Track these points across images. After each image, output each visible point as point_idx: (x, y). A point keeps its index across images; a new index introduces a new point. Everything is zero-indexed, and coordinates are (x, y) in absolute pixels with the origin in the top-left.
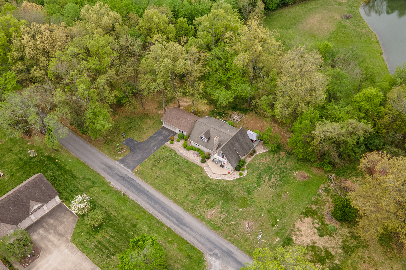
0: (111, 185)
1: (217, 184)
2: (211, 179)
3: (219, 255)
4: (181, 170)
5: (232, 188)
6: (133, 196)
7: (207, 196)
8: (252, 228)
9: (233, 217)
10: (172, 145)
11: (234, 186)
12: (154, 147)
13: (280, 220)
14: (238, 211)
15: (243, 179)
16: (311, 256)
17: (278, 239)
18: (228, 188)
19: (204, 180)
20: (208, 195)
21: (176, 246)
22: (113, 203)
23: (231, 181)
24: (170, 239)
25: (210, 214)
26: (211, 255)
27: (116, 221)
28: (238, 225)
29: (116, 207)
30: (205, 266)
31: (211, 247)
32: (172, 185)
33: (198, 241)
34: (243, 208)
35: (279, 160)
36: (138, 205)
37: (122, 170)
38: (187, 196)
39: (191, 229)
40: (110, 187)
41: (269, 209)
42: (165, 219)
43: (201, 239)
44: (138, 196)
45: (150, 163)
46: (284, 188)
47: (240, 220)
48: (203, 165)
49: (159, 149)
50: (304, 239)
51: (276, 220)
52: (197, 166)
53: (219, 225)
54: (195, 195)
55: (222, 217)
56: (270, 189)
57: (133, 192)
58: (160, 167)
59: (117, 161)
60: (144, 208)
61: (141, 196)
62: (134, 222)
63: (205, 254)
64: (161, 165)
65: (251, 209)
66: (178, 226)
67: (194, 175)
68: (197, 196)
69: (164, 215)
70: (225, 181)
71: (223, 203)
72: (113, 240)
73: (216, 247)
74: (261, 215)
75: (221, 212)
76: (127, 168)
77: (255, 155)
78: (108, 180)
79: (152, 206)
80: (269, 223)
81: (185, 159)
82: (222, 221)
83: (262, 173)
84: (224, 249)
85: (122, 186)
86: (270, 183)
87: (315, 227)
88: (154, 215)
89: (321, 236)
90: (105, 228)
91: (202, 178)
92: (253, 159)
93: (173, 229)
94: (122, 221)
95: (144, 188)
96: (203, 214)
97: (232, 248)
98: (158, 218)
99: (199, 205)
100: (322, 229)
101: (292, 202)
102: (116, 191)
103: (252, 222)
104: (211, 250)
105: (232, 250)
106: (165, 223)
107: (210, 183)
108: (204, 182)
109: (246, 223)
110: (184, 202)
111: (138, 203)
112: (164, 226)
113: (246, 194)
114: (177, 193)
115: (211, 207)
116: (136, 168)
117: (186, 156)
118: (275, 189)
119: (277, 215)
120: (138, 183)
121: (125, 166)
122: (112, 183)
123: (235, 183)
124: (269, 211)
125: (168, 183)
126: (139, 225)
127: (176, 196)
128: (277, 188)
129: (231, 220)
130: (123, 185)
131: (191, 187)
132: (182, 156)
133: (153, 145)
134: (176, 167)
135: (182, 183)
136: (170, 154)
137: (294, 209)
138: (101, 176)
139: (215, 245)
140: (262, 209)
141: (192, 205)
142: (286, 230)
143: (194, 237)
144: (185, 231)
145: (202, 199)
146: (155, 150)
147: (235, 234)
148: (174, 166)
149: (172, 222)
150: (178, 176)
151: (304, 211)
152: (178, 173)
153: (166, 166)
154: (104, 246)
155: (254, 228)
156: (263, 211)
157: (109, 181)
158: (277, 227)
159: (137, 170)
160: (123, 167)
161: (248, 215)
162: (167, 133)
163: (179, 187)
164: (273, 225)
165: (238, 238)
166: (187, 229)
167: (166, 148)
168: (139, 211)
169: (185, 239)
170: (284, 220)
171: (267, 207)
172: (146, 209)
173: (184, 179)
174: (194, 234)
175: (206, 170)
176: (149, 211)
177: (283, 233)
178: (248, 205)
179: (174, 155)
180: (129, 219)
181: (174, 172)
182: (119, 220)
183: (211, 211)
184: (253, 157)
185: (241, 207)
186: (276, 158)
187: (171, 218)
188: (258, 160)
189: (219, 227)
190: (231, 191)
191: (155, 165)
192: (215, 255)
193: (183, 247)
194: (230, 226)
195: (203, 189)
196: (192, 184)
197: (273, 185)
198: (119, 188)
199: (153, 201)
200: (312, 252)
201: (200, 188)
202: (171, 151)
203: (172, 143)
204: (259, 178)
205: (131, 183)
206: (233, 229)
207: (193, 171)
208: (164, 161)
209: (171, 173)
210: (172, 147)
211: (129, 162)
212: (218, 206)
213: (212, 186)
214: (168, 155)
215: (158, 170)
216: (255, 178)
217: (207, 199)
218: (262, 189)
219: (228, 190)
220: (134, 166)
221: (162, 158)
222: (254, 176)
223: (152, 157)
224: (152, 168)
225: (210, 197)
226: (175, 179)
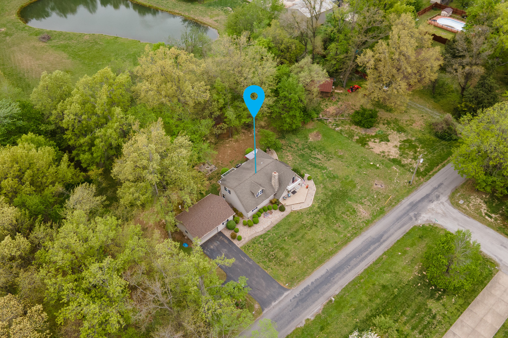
0: (312, 318)
1: (320, 201)
2: (313, 206)
3: (416, 213)
4: (294, 233)
5: (327, 190)
6: (334, 290)
7: (338, 214)
8: (381, 183)
9: (368, 195)
10: (243, 240)
11: (325, 188)
12: (242, 261)
13: (371, 162)
14: (360, 190)
16: (409, 151)
17: (394, 167)
18: (327, 193)
19: (313, 213)
20: (337, 212)
21: (408, 249)
22: (348, 314)
23: (317, 189)
24: (400, 253)
25: (363, 212)
26: (416, 220)
27: (378, 309)
28: (378, 193)
29: (355, 310)
30: (430, 225)
31: (406, 218)
32: (318, 245)
33: (400, 228)
34: (357, 186)
35: (290, 146)
36: (349, 284)
37: (283, 304)
38: (336, 231)
39: (385, 232)
40: (315, 320)
41: (358, 167)
42: (371, 256)
43: (398, 225)
44: (336, 283)
45: (273, 267)
46: (330, 151)
47: (372, 191)
48: (288, 210)
49: (248, 255)
50: (392, 151)
51: (371, 165)
52: (288, 216)
53: (379, 209)
54: (336, 224)
55: (369, 203)
56: (332, 161)
57: (329, 289)
58: (284, 256)
59: (263, 310)
60: (354, 277)
61: (336, 280)
62: (379, 288)
63: (415, 224)
64: (281, 255)
65: (357, 180)
66: (381, 244)
67: (303, 221)
68: (336, 222)
69: (366, 256)
70: (317, 193)
71: (349, 200)
72: (408, 312)
73: (406, 213)
74: (365, 174)
75: (362, 204)
76: (281, 296)
78: (301, 322)
79: (353, 268)
80: (375, 170)
81: (274, 227)
82: (373, 205)
83: (308, 162)
84: (408, 208)
85: (316, 303)
86: (322, 160)
87: (379, 142)
88: (366, 267)
89: (388, 141)
91: (308, 214)
93: (386, 250)
95: (322, 276)
96: (363, 220)
97: (406, 203)
98: (371, 263)
99: (350, 222)
100: (381, 138)
101: (349, 150)
102: (323, 312)
103: (374, 182)
104: (411, 219)
105: (408, 202)
106: (378, 256)
107: (319, 207)
108: (316, 213)
109: (375, 186)
110: (345, 236)
111: (347, 283)
112: (381, 258)
113: (336, 180)
114: (331, 241)
115: (354, 211)
116: (282, 285)
117: (267, 225)
118: (331, 157)
119: (365, 163)
120: (312, 283)
121: (275, 300)
122: (309, 317)
123: (320, 186)
124: (360, 168)
125: (313, 248)
127: (336, 243)
129: (373, 197)
130: (314, 302)
131: (322, 225)
132: (267, 230)
134: (286, 238)
135: (318, 234)
136: (260, 243)
137: (358, 151)
138: (291, 334)
139: (405, 214)
140: (358, 172)
141: (350, 229)
142: (383, 160)
143: (396, 231)
144: (388, 238)
145: (342, 217)
146: (250, 259)
147: (389, 197)
148: (285, 240)
149: (375, 249)
151: (360, 145)
152: (298, 237)
153: (282, 249)
154: (420, 322)
155: (382, 182)
156: (360, 171)
157: (304, 322)
158: (380, 165)
159: (285, 284)
160: (277, 302)
161: (365, 183)
162: (216, 244)
163: (322, 238)
164: (378, 168)
165: (394, 196)
166: (386, 236)
167: (247, 246)
168: (358, 285)
169: (398, 239)
170: (371, 159)
171: (355, 168)
172: (357, 275)
173: (309, 232)
174: (392, 231)
175: (297, 208)
176: (360, 272)
177: (386, 163)
178: (352, 181)
179: (264, 238)
180: (374, 293)
181: (296, 241)
183: (360, 212)
185: (355, 187)
186: (287, 148)
187: (370, 250)
189: (381, 209)
190: (332, 191)
191: (279, 262)
192: (416, 216)
193: (408, 242)
194: (379, 199)
195: (327, 215)
196: (318, 225)
198: (319, 307)
199: (345, 267)
200: (405, 150)
201: (325, 218)
202: (254, 241)
203: (239, 239)
204: (315, 166)
205: (311, 291)
206: (384, 197)
207: (297, 222)
208: (273, 251)
209: (296, 244)
210: (247, 239)
211: (268, 293)
212: (353, 205)
213: (323, 206)
214: (262, 245)
215: (288, 259)
216: (315, 169)
217: (342, 213)
218: (331, 167)
219: (330, 193)
220: (277, 286)
221: (266, 253)
222: (311, 170)
223: (261, 265)
224: (284, 266)
225: (339, 210)
226: (308, 241)
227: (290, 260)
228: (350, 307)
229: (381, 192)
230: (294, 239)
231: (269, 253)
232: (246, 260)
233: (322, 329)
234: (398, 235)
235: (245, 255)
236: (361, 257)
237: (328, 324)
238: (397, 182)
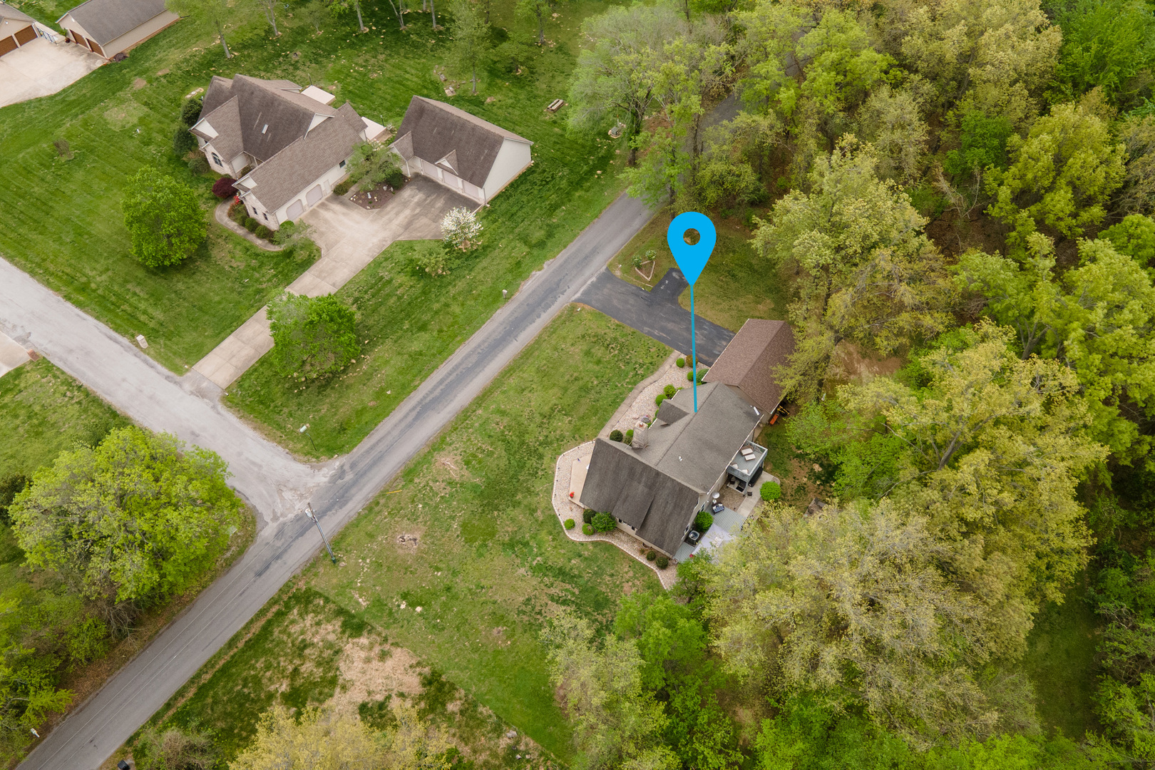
0: (534, 273)
1: (540, 473)
2: (554, 459)
3: (340, 481)
4: (583, 394)
5: (526, 506)
6: (502, 314)
7: (500, 450)
8: (401, 547)
9: (436, 507)
10: (674, 365)
11: (532, 511)
12: (663, 329)
13: (421, 615)
14: (453, 518)
15: (558, 533)
16: (311, 673)
17: (364, 604)
18: (525, 497)
19: (551, 443)
20: (504, 453)
21: (371, 404)
22: (482, 285)
23: (549, 503)
24: (389, 393)
25: (449, 463)
26: (342, 467)
27: (438, 296)
28: (413, 517)
29: (471, 291)
30: (317, 458)
31: (361, 466)
32: (536, 380)
33: (379, 441)
34: (460, 529)
37: (580, 280)
38: (503, 413)
39: (410, 426)
40: (530, 272)
41: (453, 591)
42: (440, 378)
43: (382, 447)
44: (503, 323)
45: (607, 331)
46: (527, 635)
47: (426, 522)
49: (655, 340)
50: (358, 665)
51: (420, 604)
52: (601, 425)
53: (416, 480)
54: (505, 427)
55: (436, 486)
56: (521, 599)
57: (512, 313)
58: (593, 350)
59: (607, 269)
61: (502, 329)
62: (434, 326)
63: (346, 456)
64: (598, 352)
65: (458, 548)
66: (419, 403)
67: (570, 422)
68: (503, 432)
69: (450, 375)
70: (549, 492)
71: (477, 486)
72: (392, 300)
73: (360, 476)
74: (438, 569)
75: (450, 483)
76: (585, 291)
77: (652, 566)
78: (549, 265)
79: (474, 351)
80: (411, 586)
81: (623, 400)
82: (427, 484)
83: (581, 581)
84: (353, 491)
85: (530, 291)
86: (545, 599)
87: (389, 697)
88: (450, 358)
89: (364, 708)
90: (421, 284)
91: (562, 438)
92: (633, 560)
93: (412, 395)
94: (436, 306)
95: (524, 329)
96: (451, 448)
97: (356, 504)
98: (441, 366)
99: (476, 438)
100: (382, 716)
101: (476, 650)
103: (419, 548)
104: (353, 466)
105: (350, 506)
106: (428, 380)
107: (541, 457)
108: (546, 443)
109: (417, 536)
110: (486, 408)
112: (423, 379)
113: (507, 539)
114: (511, 393)
115: (467, 463)
116: (587, 307)
117: (638, 401)
118: (524, 613)
119: (436, 607)
120: (539, 316)
121: (593, 284)
122: (538, 273)
123: (543, 512)
124: (448, 589)
125: (543, 373)
126: (425, 336)
127: (504, 392)
128: (526, 618)
129: (425, 505)
130: (534, 291)
131: (531, 419)
132: (635, 391)
133: (670, 326)
134: (595, 383)
135: (539, 399)
136: (641, 365)
137: (452, 653)
138: (562, 251)
139: (365, 473)
140: (455, 573)
142: (387, 626)
143: (389, 433)
144: (405, 417)
145: (492, 444)
146: (649, 334)
147: (389, 513)
148: (597, 377)
149: (431, 392)
150: (565, 390)
151: (444, 678)
152: (574, 387)
153: (599, 362)
154: (380, 290)
155: (400, 551)
156: (450, 576)
157: (545, 266)
158: (399, 606)
159: (583, 309)
160: (589, 282)
161: (440, 540)
163: (529, 395)
164: (405, 596)
165: (378, 518)
166: (410, 419)
167: (663, 355)
169: (386, 419)
170: (420, 624)
171: (461, 586)
172: (468, 342)
173: (554, 401)
174: (396, 433)
175: (587, 445)
176: (461, 348)
177: (381, 617)
178: (470, 541)
179: (637, 375)
180: (442, 317)
181: (576, 379)
182: (438, 301)
183: (456, 462)
184: (642, 560)
185: (464, 526)
187: (441, 388)
188: (631, 574)
189: (411, 481)
190: (516, 504)
191: (598, 339)
192: (341, 473)
193: (367, 417)
194: (413, 501)
195: (523, 443)
196: (538, 419)
197: (538, 608)
198: (526, 287)
199: (487, 350)
200: (321, 677)
201: (527, 436)
202: (653, 367)
203: (681, 365)
204: (562, 573)
205: (539, 304)
206: (402, 508)
207: (582, 418)
208: (614, 356)
209: (575, 374)
210: (667, 367)
211: (606, 291)
212: (470, 475)
213: (534, 461)
214: (636, 363)
215: (585, 348)
216: (560, 562)
217: (492, 453)
218: (522, 579)
219: (519, 497)
220: (593, 302)
221: (625, 351)
222: (570, 560)
223: (629, 330)
224: (589, 335)
225: (500, 459)
226: (554, 385)
227: (582, 346)
228: (479, 295)
229: (405, 521)
230: (581, 383)
231: (620, 350)
232: (656, 332)
233: (518, 264)
234: (386, 426)
235: (660, 338)
236: (458, 372)
237: (511, 271)
238: (364, 559)
